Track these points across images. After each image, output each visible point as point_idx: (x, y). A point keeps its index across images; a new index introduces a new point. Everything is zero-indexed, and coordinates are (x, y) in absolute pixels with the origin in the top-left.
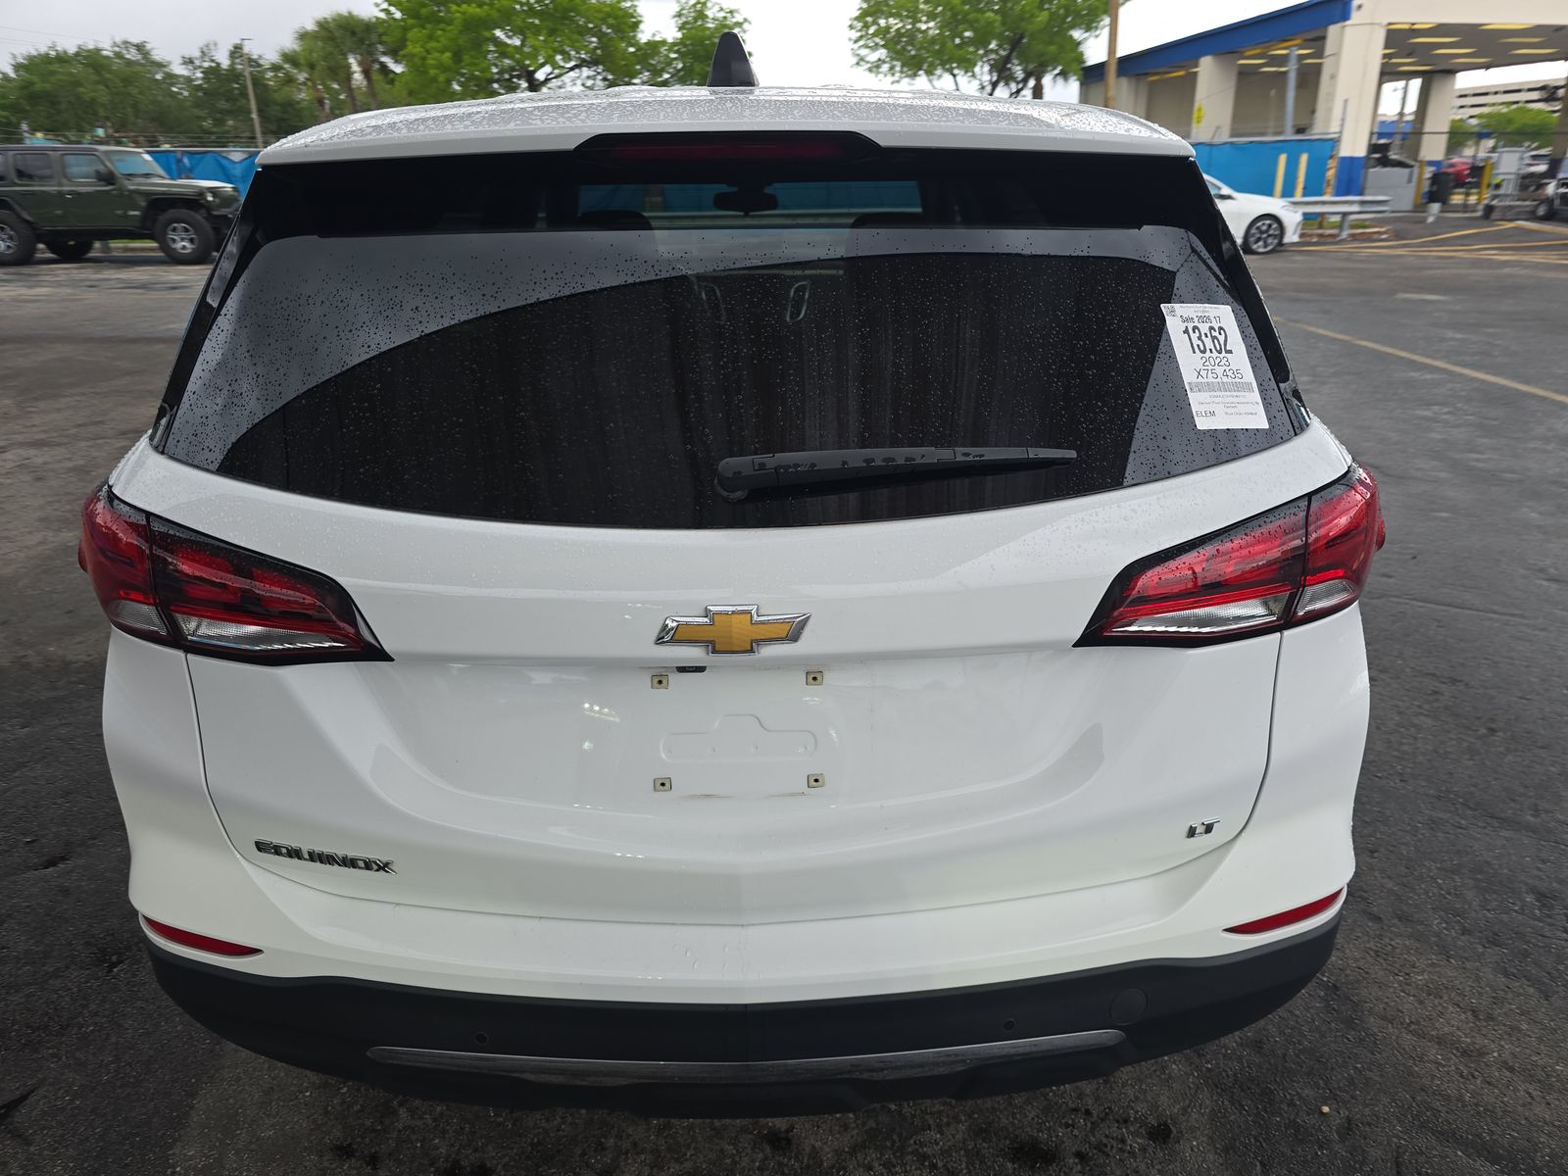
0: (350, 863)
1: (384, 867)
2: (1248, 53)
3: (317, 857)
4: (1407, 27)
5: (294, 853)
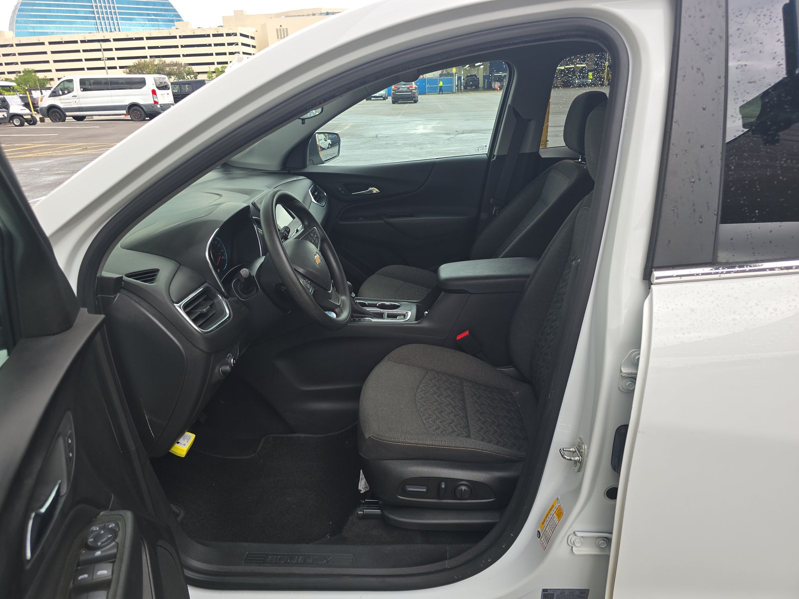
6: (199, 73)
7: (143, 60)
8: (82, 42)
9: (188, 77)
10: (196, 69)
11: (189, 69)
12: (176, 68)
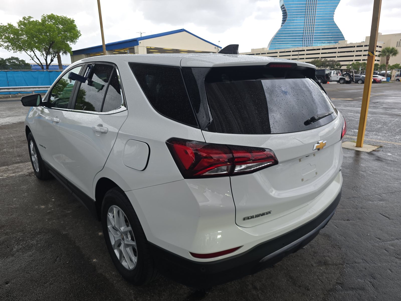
0: (263, 214)
1: (270, 213)
2: (116, 51)
3: (257, 216)
4: (150, 48)
5: (252, 217)
6: (343, 65)
7: (317, 59)
8: (293, 51)
9: (337, 67)
10: (342, 63)
11: (338, 63)
12: (331, 63)
